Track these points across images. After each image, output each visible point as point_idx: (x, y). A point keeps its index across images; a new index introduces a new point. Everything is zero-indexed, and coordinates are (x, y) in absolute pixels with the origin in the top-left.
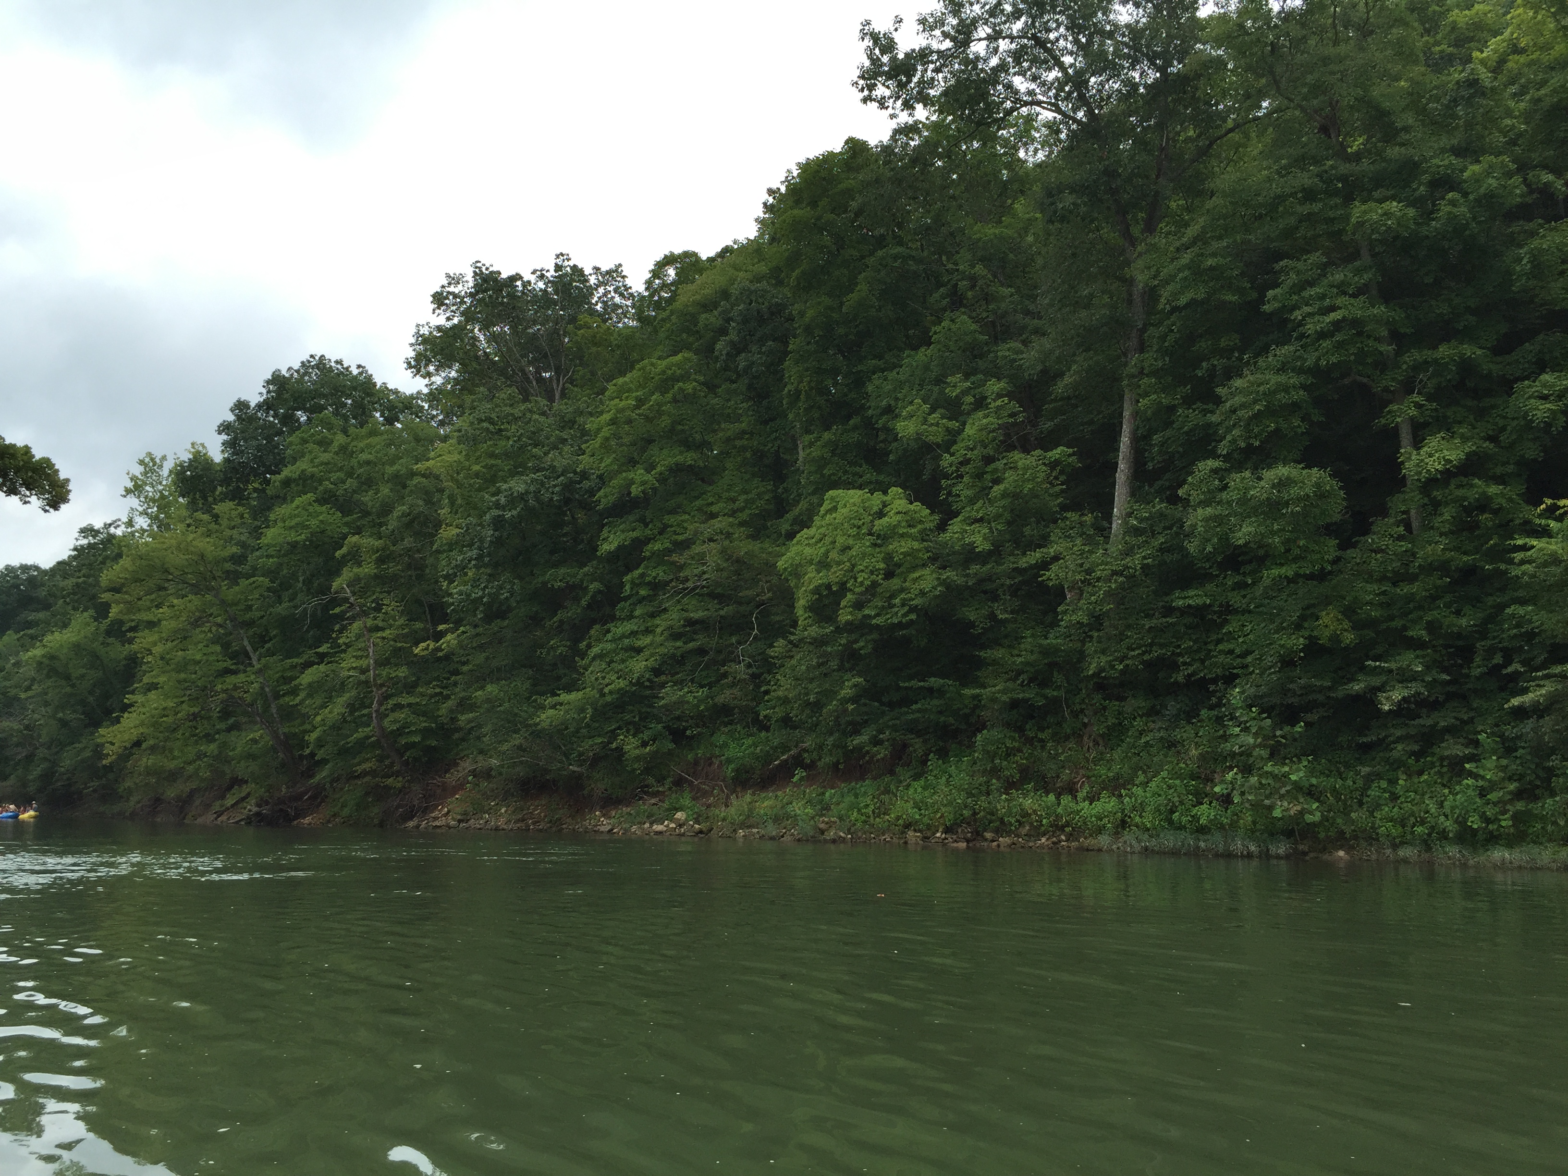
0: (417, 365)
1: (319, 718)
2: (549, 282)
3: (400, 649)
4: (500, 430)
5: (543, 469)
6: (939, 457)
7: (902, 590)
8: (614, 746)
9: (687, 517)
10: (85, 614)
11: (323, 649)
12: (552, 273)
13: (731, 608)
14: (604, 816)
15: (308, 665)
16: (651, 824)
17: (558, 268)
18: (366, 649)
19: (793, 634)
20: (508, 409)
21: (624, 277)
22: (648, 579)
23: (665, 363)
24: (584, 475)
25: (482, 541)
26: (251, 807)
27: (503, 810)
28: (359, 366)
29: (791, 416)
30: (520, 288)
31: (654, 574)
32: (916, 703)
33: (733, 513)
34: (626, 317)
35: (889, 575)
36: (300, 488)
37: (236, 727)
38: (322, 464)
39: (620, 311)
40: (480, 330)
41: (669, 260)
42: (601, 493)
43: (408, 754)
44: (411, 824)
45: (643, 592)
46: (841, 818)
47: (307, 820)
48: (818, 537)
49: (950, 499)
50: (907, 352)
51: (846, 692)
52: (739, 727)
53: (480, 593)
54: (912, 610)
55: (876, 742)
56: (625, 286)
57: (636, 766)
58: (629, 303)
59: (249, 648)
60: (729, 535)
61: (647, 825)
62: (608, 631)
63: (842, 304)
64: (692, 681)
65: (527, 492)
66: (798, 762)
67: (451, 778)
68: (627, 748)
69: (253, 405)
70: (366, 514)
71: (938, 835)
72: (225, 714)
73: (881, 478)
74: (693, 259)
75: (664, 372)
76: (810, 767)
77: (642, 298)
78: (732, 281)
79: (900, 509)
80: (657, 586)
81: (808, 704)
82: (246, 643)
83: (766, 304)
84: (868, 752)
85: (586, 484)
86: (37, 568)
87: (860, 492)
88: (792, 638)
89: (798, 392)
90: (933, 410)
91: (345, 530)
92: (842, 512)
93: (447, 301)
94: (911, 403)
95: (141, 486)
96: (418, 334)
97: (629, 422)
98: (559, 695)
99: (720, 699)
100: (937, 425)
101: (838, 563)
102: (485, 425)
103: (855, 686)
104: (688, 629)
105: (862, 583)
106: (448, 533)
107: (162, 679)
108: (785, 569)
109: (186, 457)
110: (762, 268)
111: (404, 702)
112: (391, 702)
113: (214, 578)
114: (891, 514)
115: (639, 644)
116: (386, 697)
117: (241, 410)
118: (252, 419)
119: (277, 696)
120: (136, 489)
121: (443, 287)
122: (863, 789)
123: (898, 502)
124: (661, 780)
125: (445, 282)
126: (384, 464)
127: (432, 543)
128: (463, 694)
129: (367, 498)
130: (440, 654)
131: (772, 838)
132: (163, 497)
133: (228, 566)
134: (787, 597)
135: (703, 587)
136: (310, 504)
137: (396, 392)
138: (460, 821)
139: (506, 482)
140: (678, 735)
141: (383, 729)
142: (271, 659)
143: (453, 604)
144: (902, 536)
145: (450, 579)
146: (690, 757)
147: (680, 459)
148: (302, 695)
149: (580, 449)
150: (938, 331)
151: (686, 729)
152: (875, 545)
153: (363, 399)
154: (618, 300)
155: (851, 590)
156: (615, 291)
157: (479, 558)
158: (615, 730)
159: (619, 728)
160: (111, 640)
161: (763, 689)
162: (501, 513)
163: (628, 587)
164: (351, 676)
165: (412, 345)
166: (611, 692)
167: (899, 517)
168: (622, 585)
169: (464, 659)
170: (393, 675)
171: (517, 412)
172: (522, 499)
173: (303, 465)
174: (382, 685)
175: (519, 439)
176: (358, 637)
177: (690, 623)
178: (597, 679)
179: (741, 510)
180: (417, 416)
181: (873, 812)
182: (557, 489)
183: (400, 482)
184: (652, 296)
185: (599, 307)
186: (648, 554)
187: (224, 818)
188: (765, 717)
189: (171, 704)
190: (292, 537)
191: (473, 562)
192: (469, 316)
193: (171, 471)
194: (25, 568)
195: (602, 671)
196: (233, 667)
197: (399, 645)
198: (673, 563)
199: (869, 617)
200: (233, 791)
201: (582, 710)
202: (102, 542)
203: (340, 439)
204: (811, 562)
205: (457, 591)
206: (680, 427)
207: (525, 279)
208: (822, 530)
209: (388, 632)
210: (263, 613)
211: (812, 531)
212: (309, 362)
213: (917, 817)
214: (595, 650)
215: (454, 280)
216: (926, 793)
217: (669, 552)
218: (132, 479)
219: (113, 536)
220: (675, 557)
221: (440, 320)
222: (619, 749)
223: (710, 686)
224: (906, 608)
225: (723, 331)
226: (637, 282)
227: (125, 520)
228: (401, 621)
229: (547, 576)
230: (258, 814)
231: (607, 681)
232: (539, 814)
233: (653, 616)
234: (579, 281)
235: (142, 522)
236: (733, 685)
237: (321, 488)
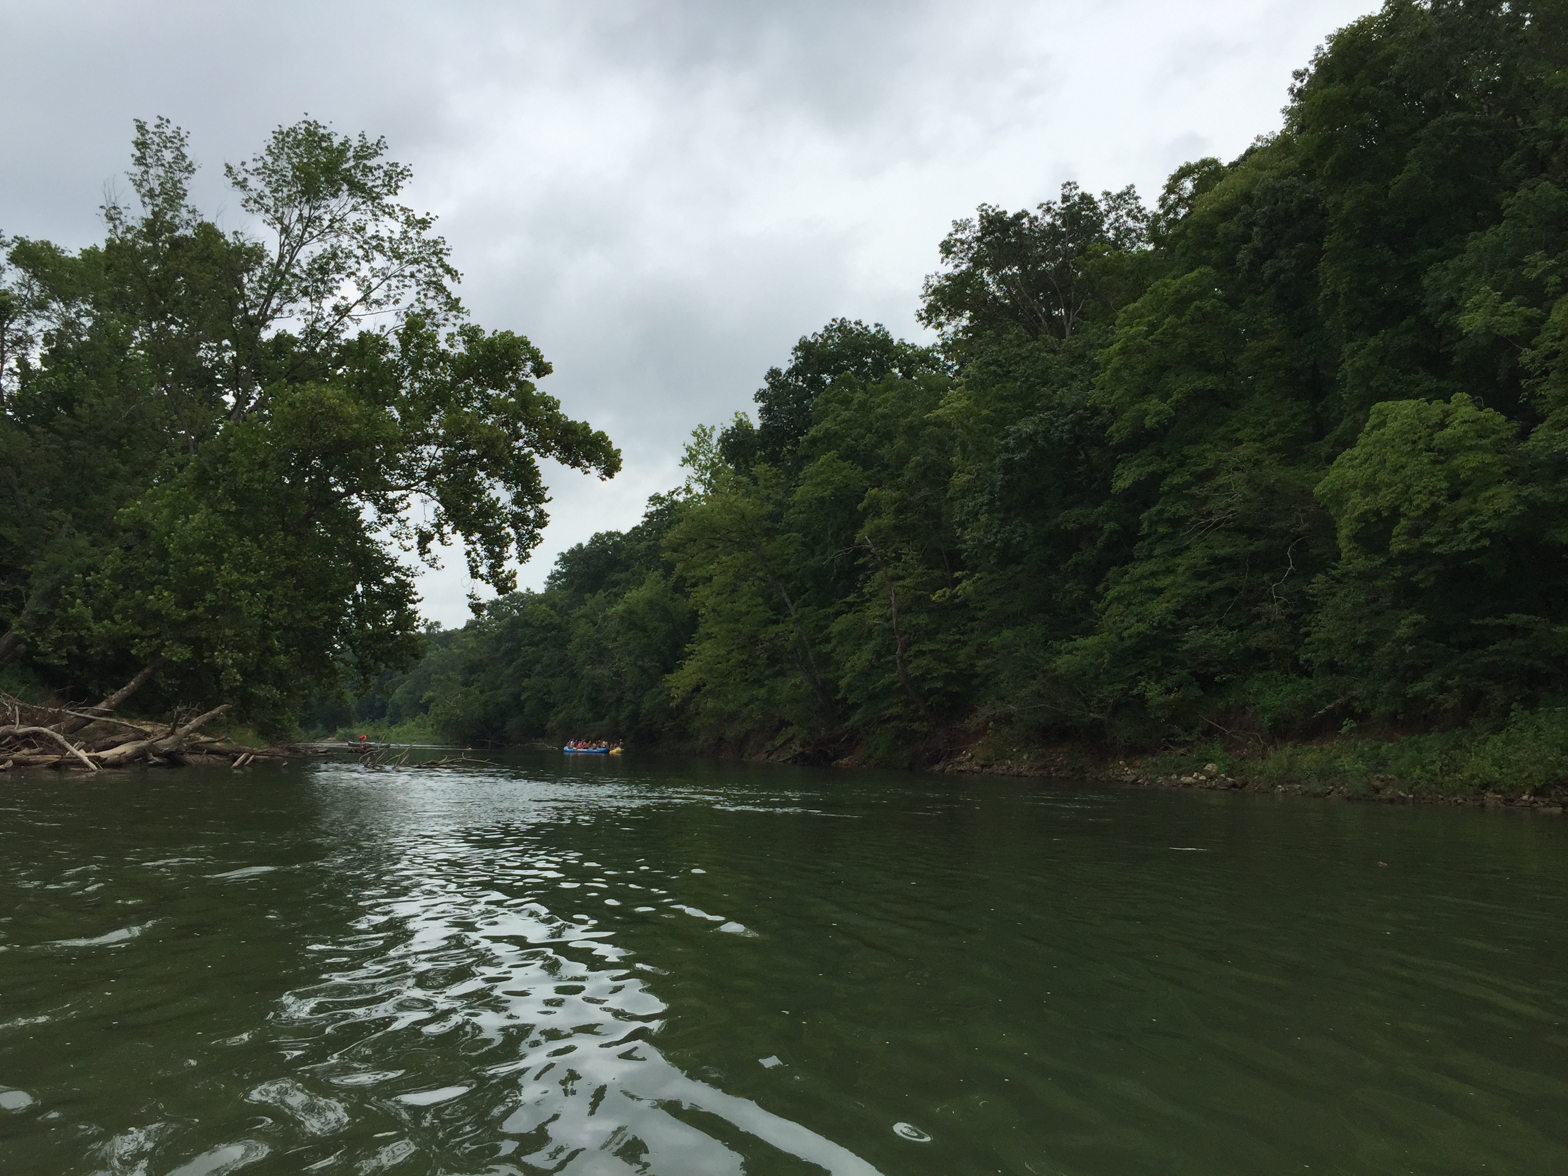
0: (930, 315)
1: (848, 665)
2: (1057, 214)
3: (920, 597)
4: (1009, 372)
5: (1053, 408)
6: (1518, 353)
7: (1471, 512)
8: (1135, 692)
9: (1209, 446)
10: (656, 573)
11: (851, 598)
12: (1059, 204)
13: (1262, 542)
14: (1128, 765)
15: (838, 614)
16: (1179, 775)
17: (1065, 199)
18: (888, 598)
19: (1335, 568)
20: (1016, 350)
21: (1136, 198)
22: (1166, 515)
23: (1179, 281)
24: (1095, 411)
25: (993, 485)
26: (796, 748)
27: (1025, 757)
28: (877, 325)
29: (1328, 324)
30: (1027, 225)
31: (1173, 510)
32: (1494, 644)
33: (1263, 439)
34: (1139, 240)
35: (1453, 496)
36: (825, 446)
37: (780, 674)
38: (844, 421)
39: (1134, 235)
40: (989, 274)
41: (1185, 172)
42: (1113, 428)
43: (931, 699)
44: (937, 767)
45: (1161, 530)
46: (1400, 776)
47: (845, 761)
48: (1363, 456)
49: (1533, 402)
50: (1471, 234)
51: (1403, 631)
52: (1276, 673)
53: (993, 539)
54: (1486, 534)
55: (1443, 688)
56: (1138, 208)
57: (1160, 714)
58: (1143, 225)
59: (787, 600)
60: (1257, 463)
61: (1174, 777)
62: (1126, 573)
63: (1388, 187)
64: (1220, 623)
65: (1036, 433)
66: (1347, 711)
67: (972, 723)
68: (1148, 695)
69: (783, 372)
70: (886, 467)
71: (1525, 797)
72: (773, 660)
73: (1444, 384)
74: (1212, 167)
75: (1178, 292)
76: (1362, 717)
77: (1157, 218)
78: (1255, 181)
79: (1466, 418)
80: (1177, 522)
81: (1356, 647)
82: (784, 594)
83: (1295, 201)
84: (1432, 700)
85: (1098, 420)
86: (619, 534)
87: (1413, 402)
88: (1334, 572)
89: (1335, 295)
90: (1506, 297)
91: (866, 483)
92: (1393, 426)
93: (955, 249)
94: (1478, 292)
95: (695, 456)
96: (928, 286)
97: (1142, 350)
98: (1075, 640)
99: (1253, 643)
100: (1512, 313)
101: (1389, 485)
102: (992, 368)
103: (1415, 625)
104: (1213, 567)
105: (1418, 506)
106: (959, 480)
107: (715, 629)
108: (1324, 495)
109: (730, 425)
110: (1292, 163)
111: (924, 648)
112: (914, 649)
113: (754, 535)
114: (1455, 424)
115: (1158, 584)
116: (908, 645)
117: (774, 378)
118: (784, 385)
119: (813, 644)
120: (691, 458)
121: (951, 235)
122: (1428, 744)
123: (1462, 410)
124: (1188, 729)
125: (952, 229)
126: (898, 417)
127: (946, 491)
128: (979, 641)
129: (883, 451)
130: (957, 601)
131: (1317, 796)
132: (714, 464)
133: (767, 524)
134: (1328, 528)
135: (1228, 522)
136: (834, 461)
137: (913, 347)
138: (983, 766)
139: (1015, 424)
140: (1206, 682)
141: (907, 675)
142: (807, 609)
143: (966, 550)
144: (1470, 448)
145: (963, 525)
146: (1221, 705)
147: (1199, 384)
148: (834, 642)
149: (1091, 383)
150: (1510, 202)
151: (1214, 675)
152: (1435, 462)
153: (882, 356)
154: (1131, 223)
155: (1405, 515)
156: (1128, 215)
157: (991, 502)
158: (1136, 675)
159: (1141, 674)
160: (677, 596)
161: (1302, 631)
162: (1010, 456)
163: (1145, 525)
164: (875, 625)
165: (922, 297)
166: (1130, 637)
167: (1465, 427)
168: (1140, 524)
169: (979, 605)
170: (914, 623)
171: (1024, 351)
172: (1031, 440)
173: (827, 424)
174: (905, 632)
175: (1027, 380)
176: (882, 586)
177: (1215, 560)
178: (1114, 623)
179: (1271, 435)
180: (933, 368)
181: (1441, 769)
182: (1066, 427)
183: (912, 431)
184: (1166, 213)
185: (1111, 235)
186: (1166, 488)
187: (773, 757)
188: (1307, 661)
189: (722, 652)
190: (819, 493)
191: (985, 508)
192: (977, 262)
193: (719, 440)
194: (610, 535)
195: (1121, 615)
196: (774, 617)
197: (919, 593)
198: (1193, 496)
199: (1427, 544)
200: (782, 732)
201: (1101, 655)
202: (667, 508)
203: (859, 395)
204: (1354, 487)
205: (970, 537)
206: (1198, 350)
207: (1032, 215)
208: (1368, 449)
209: (908, 580)
210: (798, 567)
211: (1356, 451)
212: (832, 326)
213: (1497, 776)
214: (1112, 593)
215: (960, 226)
216: (1509, 749)
217: (1188, 485)
218: (687, 450)
219: (675, 503)
220: (1194, 490)
221: (949, 268)
222: (1141, 696)
223: (1241, 628)
224: (1477, 533)
225: (1246, 239)
226: (1150, 203)
227: (684, 487)
228: (920, 570)
229: (1060, 519)
230: (802, 754)
231: (1126, 624)
232: (1062, 761)
233: (1174, 554)
234: (1088, 209)
235: (698, 489)
236: (1268, 627)
237: (844, 445)
